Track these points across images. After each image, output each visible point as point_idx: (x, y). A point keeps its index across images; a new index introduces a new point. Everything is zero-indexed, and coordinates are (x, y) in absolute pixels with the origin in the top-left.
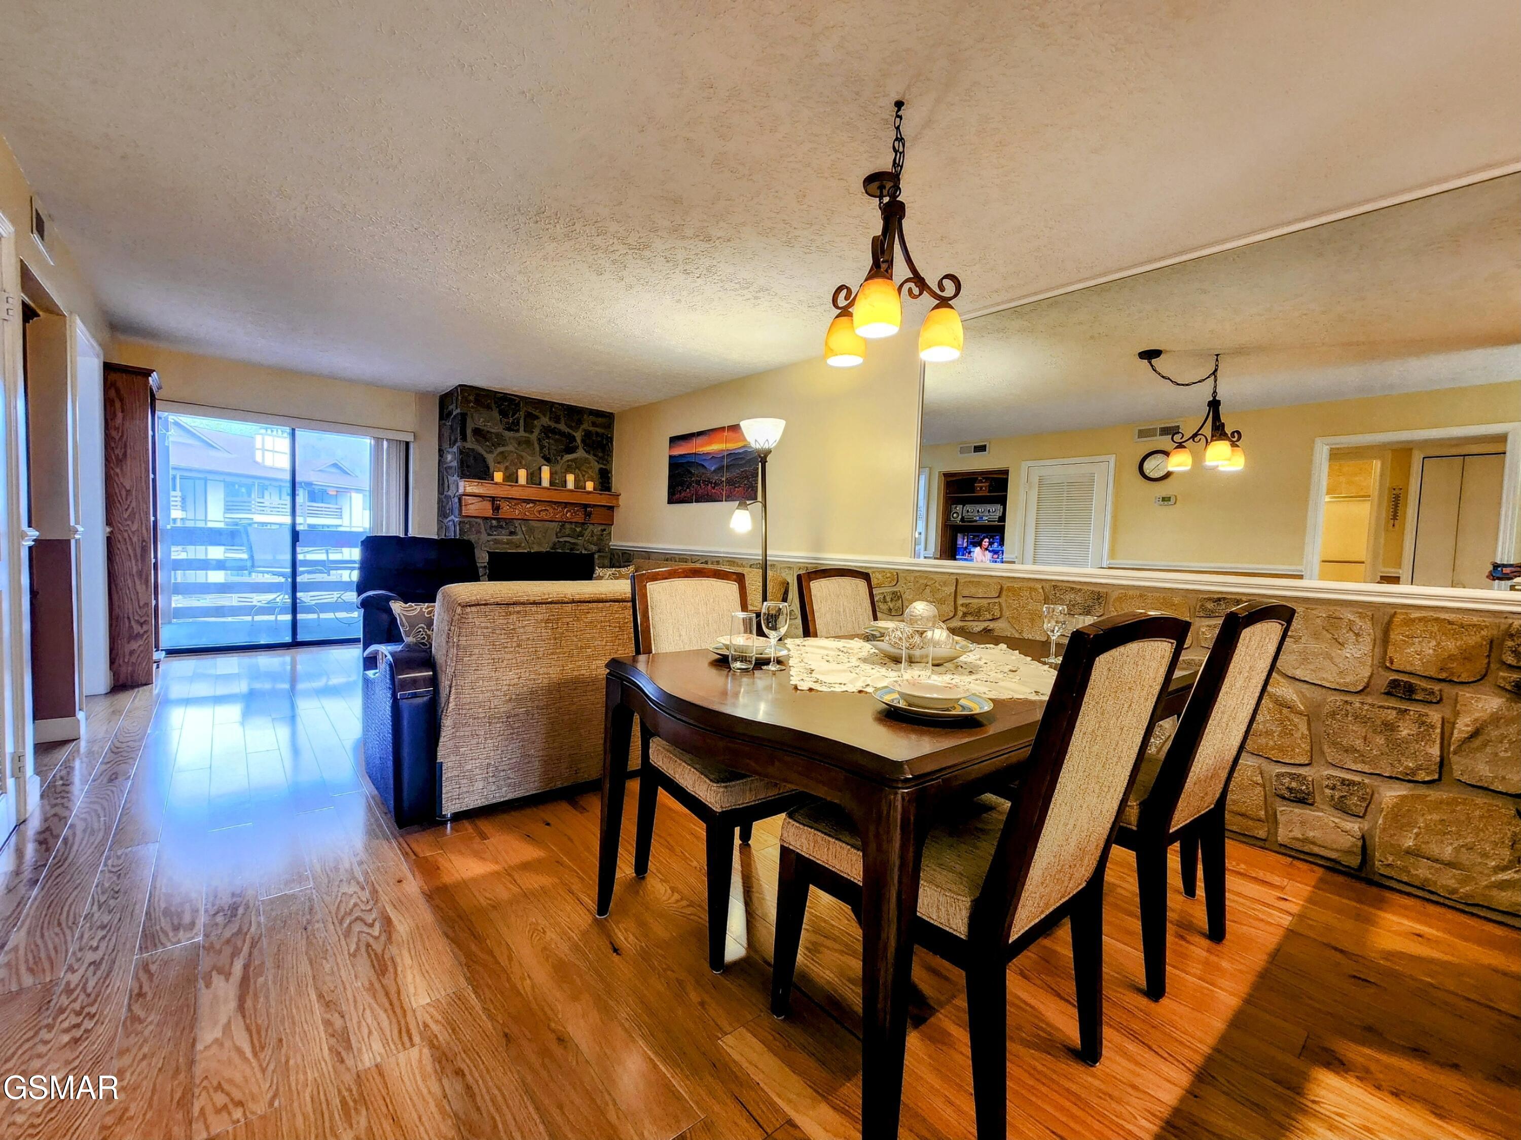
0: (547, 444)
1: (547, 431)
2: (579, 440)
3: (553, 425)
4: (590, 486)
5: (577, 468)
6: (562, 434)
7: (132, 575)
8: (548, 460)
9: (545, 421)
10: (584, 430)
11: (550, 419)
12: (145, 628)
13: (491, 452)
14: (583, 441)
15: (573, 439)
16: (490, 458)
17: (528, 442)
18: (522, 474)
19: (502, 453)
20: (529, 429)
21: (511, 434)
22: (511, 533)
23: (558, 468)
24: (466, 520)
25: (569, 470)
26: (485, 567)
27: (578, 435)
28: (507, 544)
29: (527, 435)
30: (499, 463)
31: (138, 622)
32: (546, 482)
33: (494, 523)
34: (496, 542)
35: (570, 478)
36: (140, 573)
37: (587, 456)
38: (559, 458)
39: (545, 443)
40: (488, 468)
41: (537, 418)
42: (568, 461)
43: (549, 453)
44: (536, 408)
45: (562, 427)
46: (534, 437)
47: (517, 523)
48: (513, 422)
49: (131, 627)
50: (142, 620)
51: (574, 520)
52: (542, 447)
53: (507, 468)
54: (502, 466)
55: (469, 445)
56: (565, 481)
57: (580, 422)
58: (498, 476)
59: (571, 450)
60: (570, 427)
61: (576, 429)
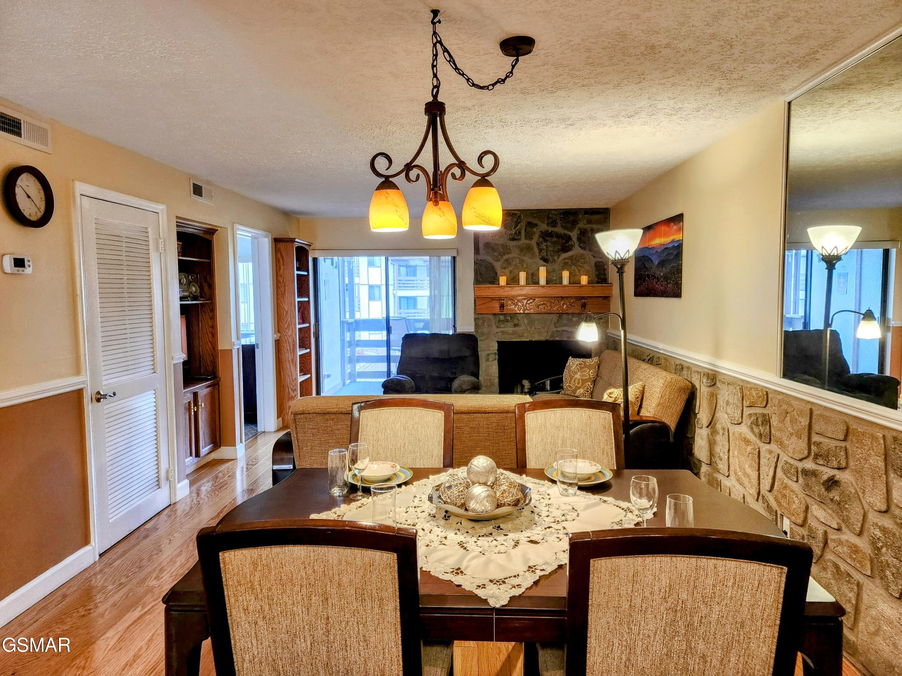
0: (545, 247)
1: (545, 235)
2: (574, 239)
3: (550, 229)
4: (584, 280)
5: (573, 264)
6: (558, 236)
7: (289, 361)
8: (546, 260)
9: (544, 227)
10: (580, 229)
11: (548, 224)
12: (295, 393)
13: (498, 260)
14: (579, 239)
15: (569, 238)
16: (498, 266)
17: (528, 249)
18: (523, 276)
19: (507, 260)
20: (529, 236)
21: (515, 243)
22: (516, 325)
23: (556, 266)
24: (480, 316)
25: (565, 266)
26: (495, 353)
27: (574, 235)
28: (512, 334)
29: (528, 242)
30: (504, 268)
31: (292, 389)
32: (543, 281)
33: (502, 317)
34: (503, 333)
35: (566, 274)
36: (293, 360)
37: (582, 251)
38: (556, 258)
39: (544, 246)
40: (496, 273)
41: (536, 225)
42: (564, 259)
43: (547, 255)
44: (535, 218)
45: (559, 229)
46: (534, 242)
47: (520, 317)
48: (516, 233)
49: (289, 392)
50: (294, 389)
51: (570, 311)
52: (540, 251)
53: (511, 272)
54: (507, 271)
55: (480, 257)
56: (561, 278)
57: (575, 223)
58: (503, 280)
59: (566, 249)
60: (565, 228)
61: (571, 229)
